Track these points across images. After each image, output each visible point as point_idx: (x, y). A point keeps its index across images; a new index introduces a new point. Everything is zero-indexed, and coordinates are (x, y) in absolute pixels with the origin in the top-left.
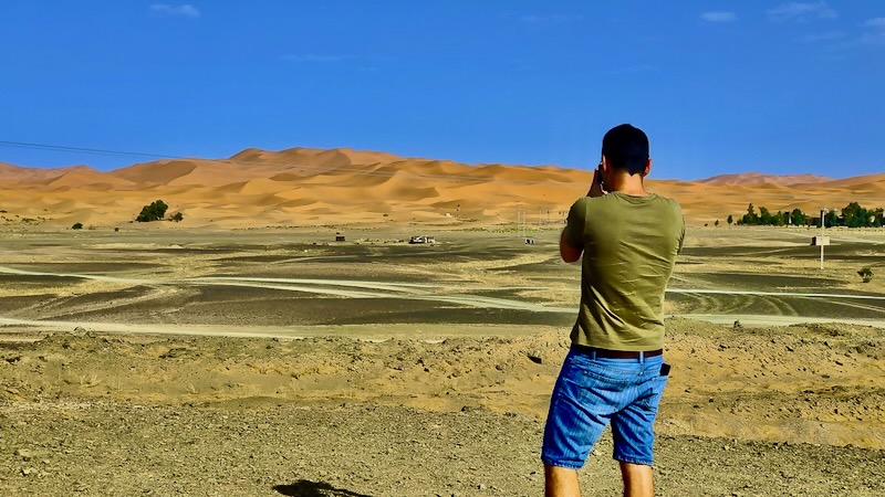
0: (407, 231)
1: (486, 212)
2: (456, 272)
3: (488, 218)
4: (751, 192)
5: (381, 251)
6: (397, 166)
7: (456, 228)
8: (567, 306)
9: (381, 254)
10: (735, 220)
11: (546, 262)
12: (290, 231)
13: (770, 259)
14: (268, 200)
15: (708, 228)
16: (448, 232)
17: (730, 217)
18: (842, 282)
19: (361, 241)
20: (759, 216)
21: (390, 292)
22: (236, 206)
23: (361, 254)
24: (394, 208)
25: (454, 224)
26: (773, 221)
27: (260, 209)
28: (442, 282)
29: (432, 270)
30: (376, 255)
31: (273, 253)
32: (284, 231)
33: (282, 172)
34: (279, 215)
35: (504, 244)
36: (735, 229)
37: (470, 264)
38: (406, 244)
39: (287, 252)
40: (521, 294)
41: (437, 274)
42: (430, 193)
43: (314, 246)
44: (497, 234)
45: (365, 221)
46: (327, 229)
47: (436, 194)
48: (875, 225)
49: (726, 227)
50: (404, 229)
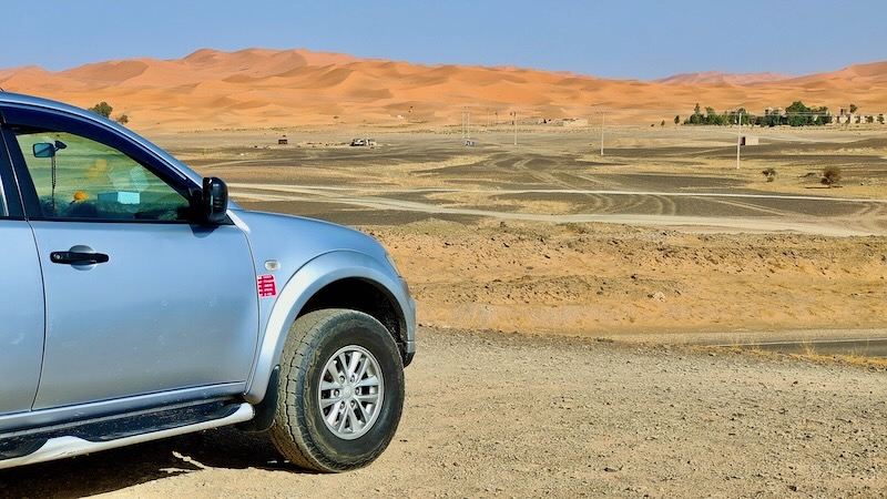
0: (354, 133)
1: (438, 114)
2: (379, 175)
3: (440, 119)
4: (705, 92)
5: (318, 154)
6: (351, 68)
7: (404, 130)
8: (466, 207)
9: (316, 157)
10: (682, 120)
11: (476, 164)
12: (237, 134)
13: (696, 160)
14: (220, 102)
15: (654, 128)
16: (395, 134)
17: (678, 118)
18: (746, 182)
19: (303, 144)
20: (706, 116)
21: (303, 194)
22: (186, 108)
23: (297, 157)
24: (346, 110)
25: (404, 126)
26: (718, 121)
27: (210, 111)
28: (360, 185)
29: (355, 173)
30: (311, 158)
31: (210, 156)
32: (229, 134)
33: (238, 73)
34: (229, 118)
35: (445, 146)
36: (680, 128)
37: (399, 167)
38: (348, 146)
39: (223, 156)
40: (428, 197)
41: (360, 176)
42: (384, 94)
43: (255, 149)
44: (444, 136)
45: (315, 123)
46: (274, 132)
47: (390, 96)
48: (817, 123)
49: (672, 128)
50: (352, 131)
